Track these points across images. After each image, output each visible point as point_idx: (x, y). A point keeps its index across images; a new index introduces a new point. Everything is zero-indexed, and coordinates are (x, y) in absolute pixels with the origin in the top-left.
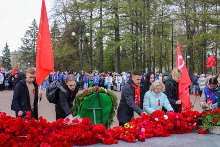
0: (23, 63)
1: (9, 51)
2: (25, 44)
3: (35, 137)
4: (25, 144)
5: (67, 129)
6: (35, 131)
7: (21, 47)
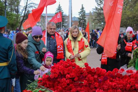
0: (97, 23)
1: (85, 12)
2: (99, 4)
3: (91, 84)
4: (82, 89)
5: (122, 78)
6: (92, 78)
7: (95, 8)
